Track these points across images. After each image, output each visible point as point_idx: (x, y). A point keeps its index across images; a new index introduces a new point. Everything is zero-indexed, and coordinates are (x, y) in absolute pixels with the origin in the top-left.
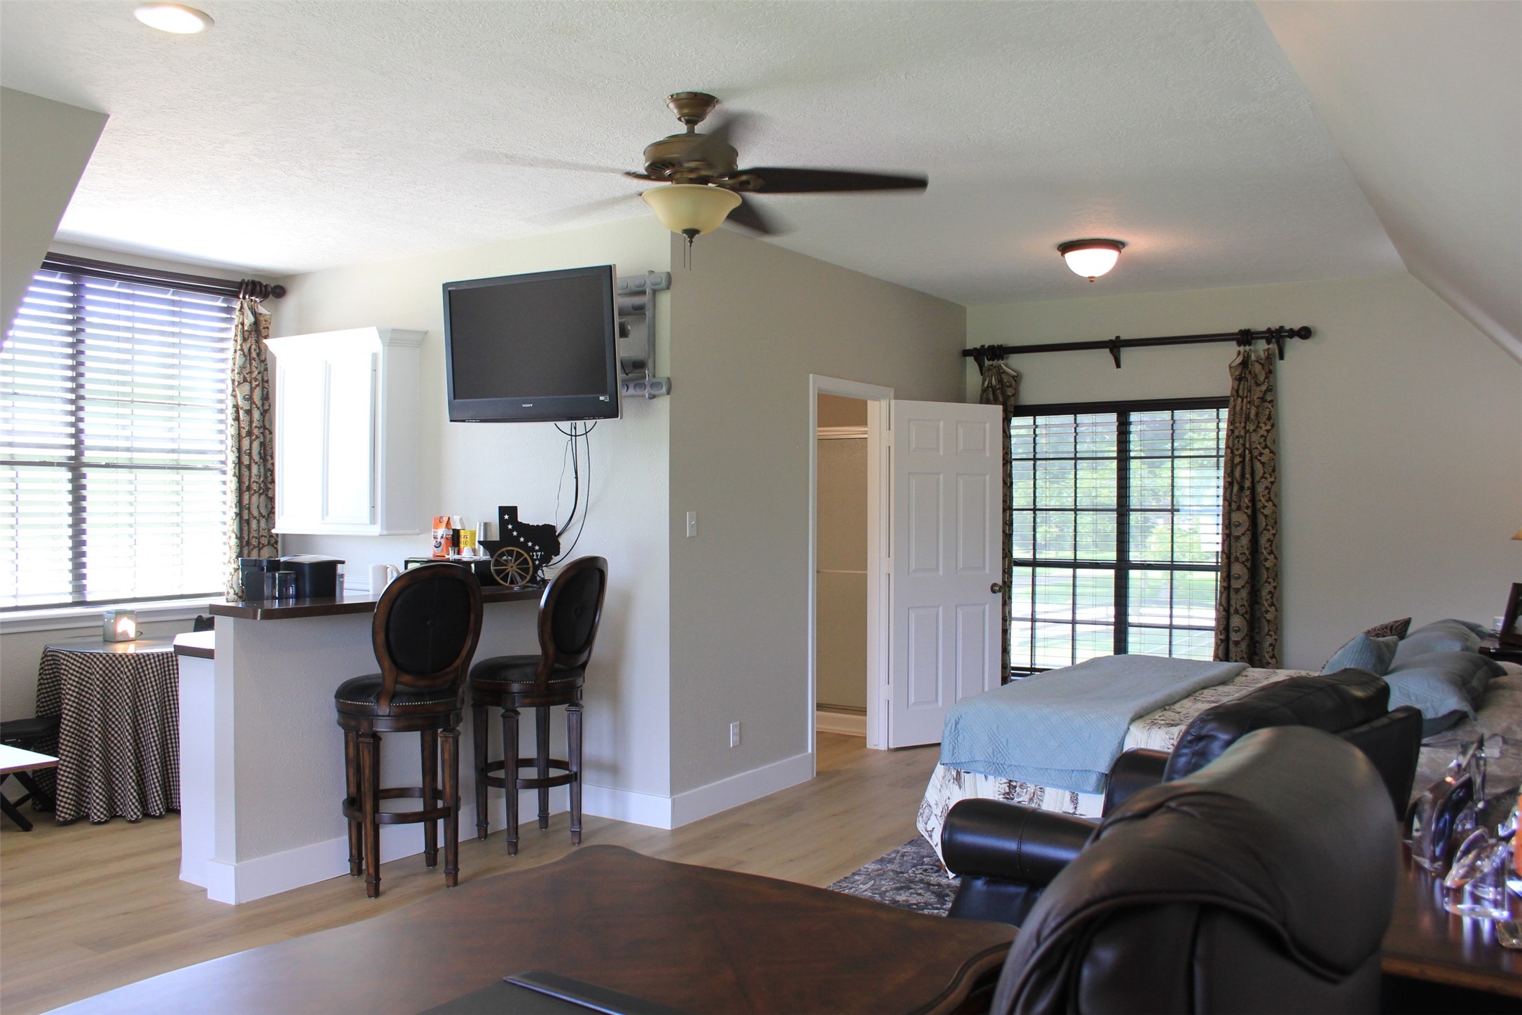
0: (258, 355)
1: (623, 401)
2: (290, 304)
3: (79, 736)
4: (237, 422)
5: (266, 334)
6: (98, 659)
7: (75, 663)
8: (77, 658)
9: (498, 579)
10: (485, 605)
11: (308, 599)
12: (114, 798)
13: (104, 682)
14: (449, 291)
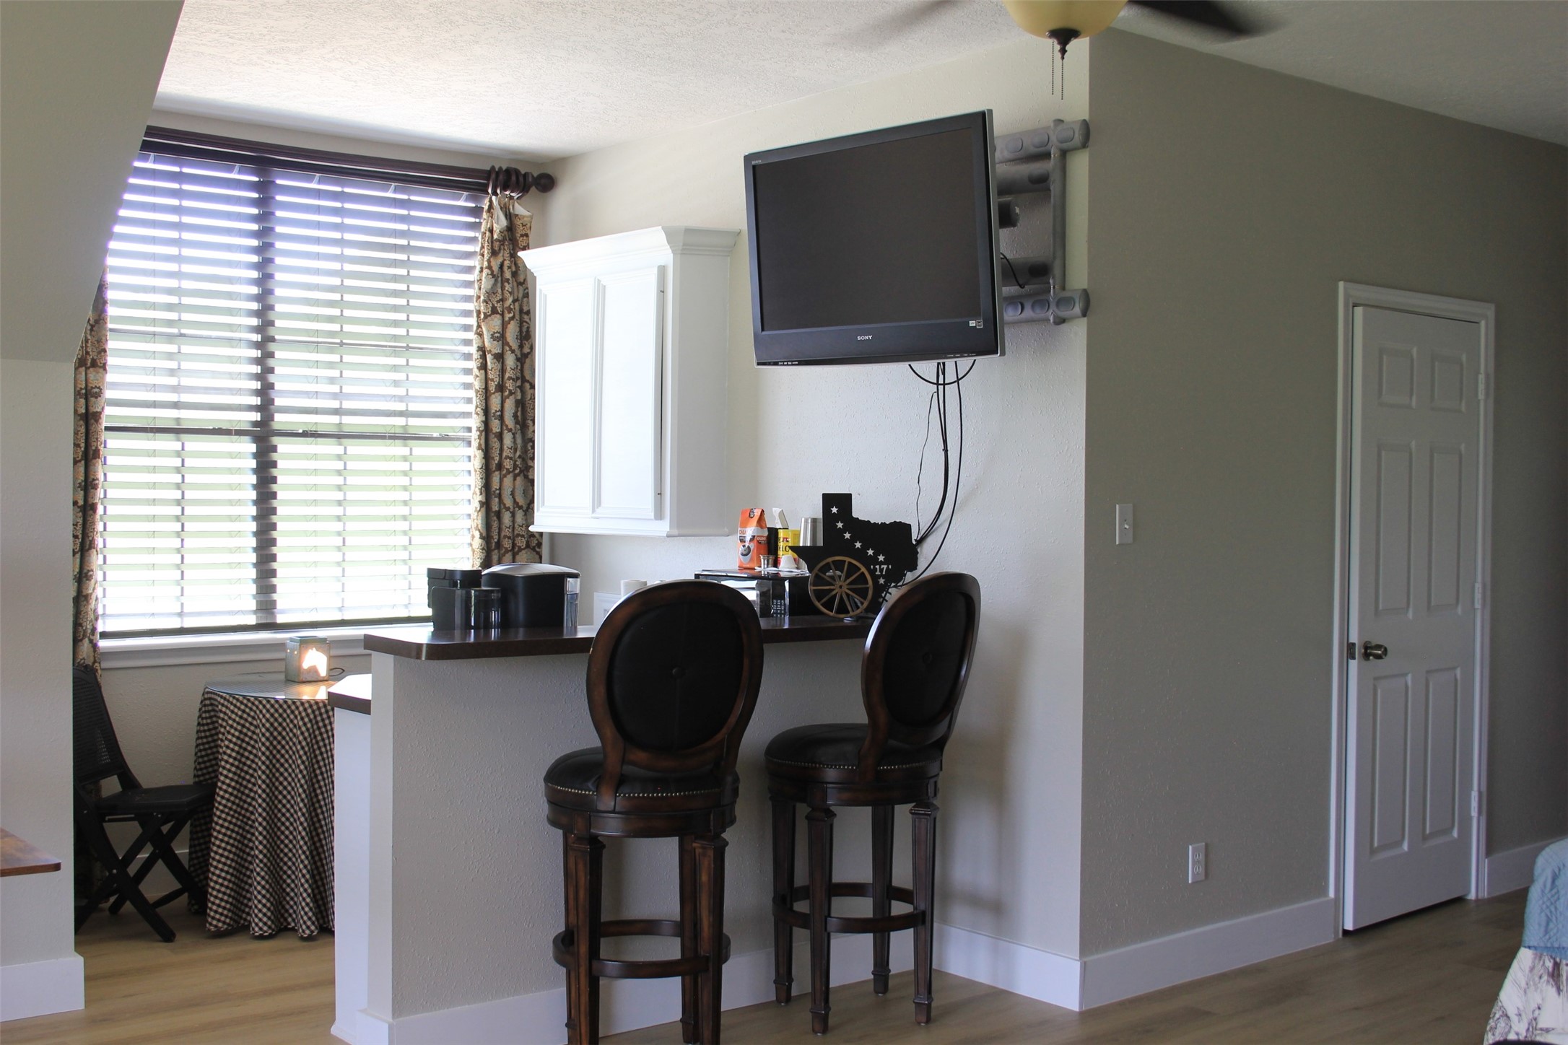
0: (515, 274)
1: (1006, 331)
2: (561, 200)
3: (240, 814)
4: (483, 372)
5: (525, 244)
6: (264, 706)
7: (236, 710)
8: (238, 704)
9: (818, 605)
10: (765, 646)
11: (521, 631)
12: (284, 903)
13: (271, 739)
14: (754, 167)
